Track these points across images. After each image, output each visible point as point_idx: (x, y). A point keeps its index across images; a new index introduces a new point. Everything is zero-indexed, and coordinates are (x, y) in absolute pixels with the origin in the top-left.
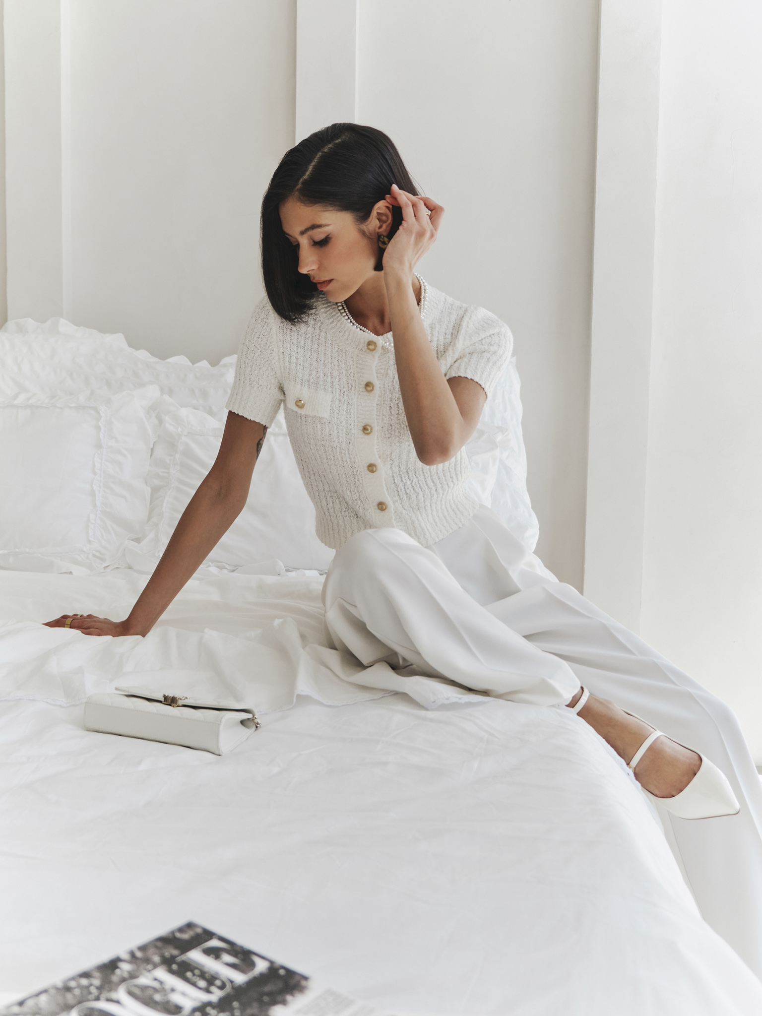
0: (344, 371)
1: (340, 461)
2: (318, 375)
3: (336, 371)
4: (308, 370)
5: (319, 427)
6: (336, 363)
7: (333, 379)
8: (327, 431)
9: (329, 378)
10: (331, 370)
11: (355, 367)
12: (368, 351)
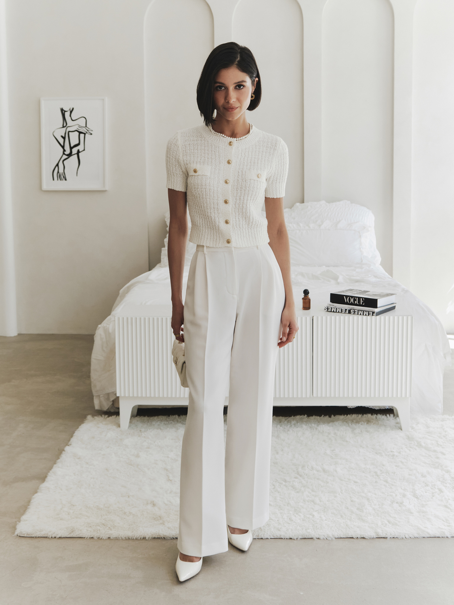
0: (217, 156)
1: (212, 197)
2: (204, 159)
4: (200, 158)
5: (204, 180)
7: (212, 160)
8: (208, 181)
9: (210, 159)
11: (223, 153)
12: (229, 146)
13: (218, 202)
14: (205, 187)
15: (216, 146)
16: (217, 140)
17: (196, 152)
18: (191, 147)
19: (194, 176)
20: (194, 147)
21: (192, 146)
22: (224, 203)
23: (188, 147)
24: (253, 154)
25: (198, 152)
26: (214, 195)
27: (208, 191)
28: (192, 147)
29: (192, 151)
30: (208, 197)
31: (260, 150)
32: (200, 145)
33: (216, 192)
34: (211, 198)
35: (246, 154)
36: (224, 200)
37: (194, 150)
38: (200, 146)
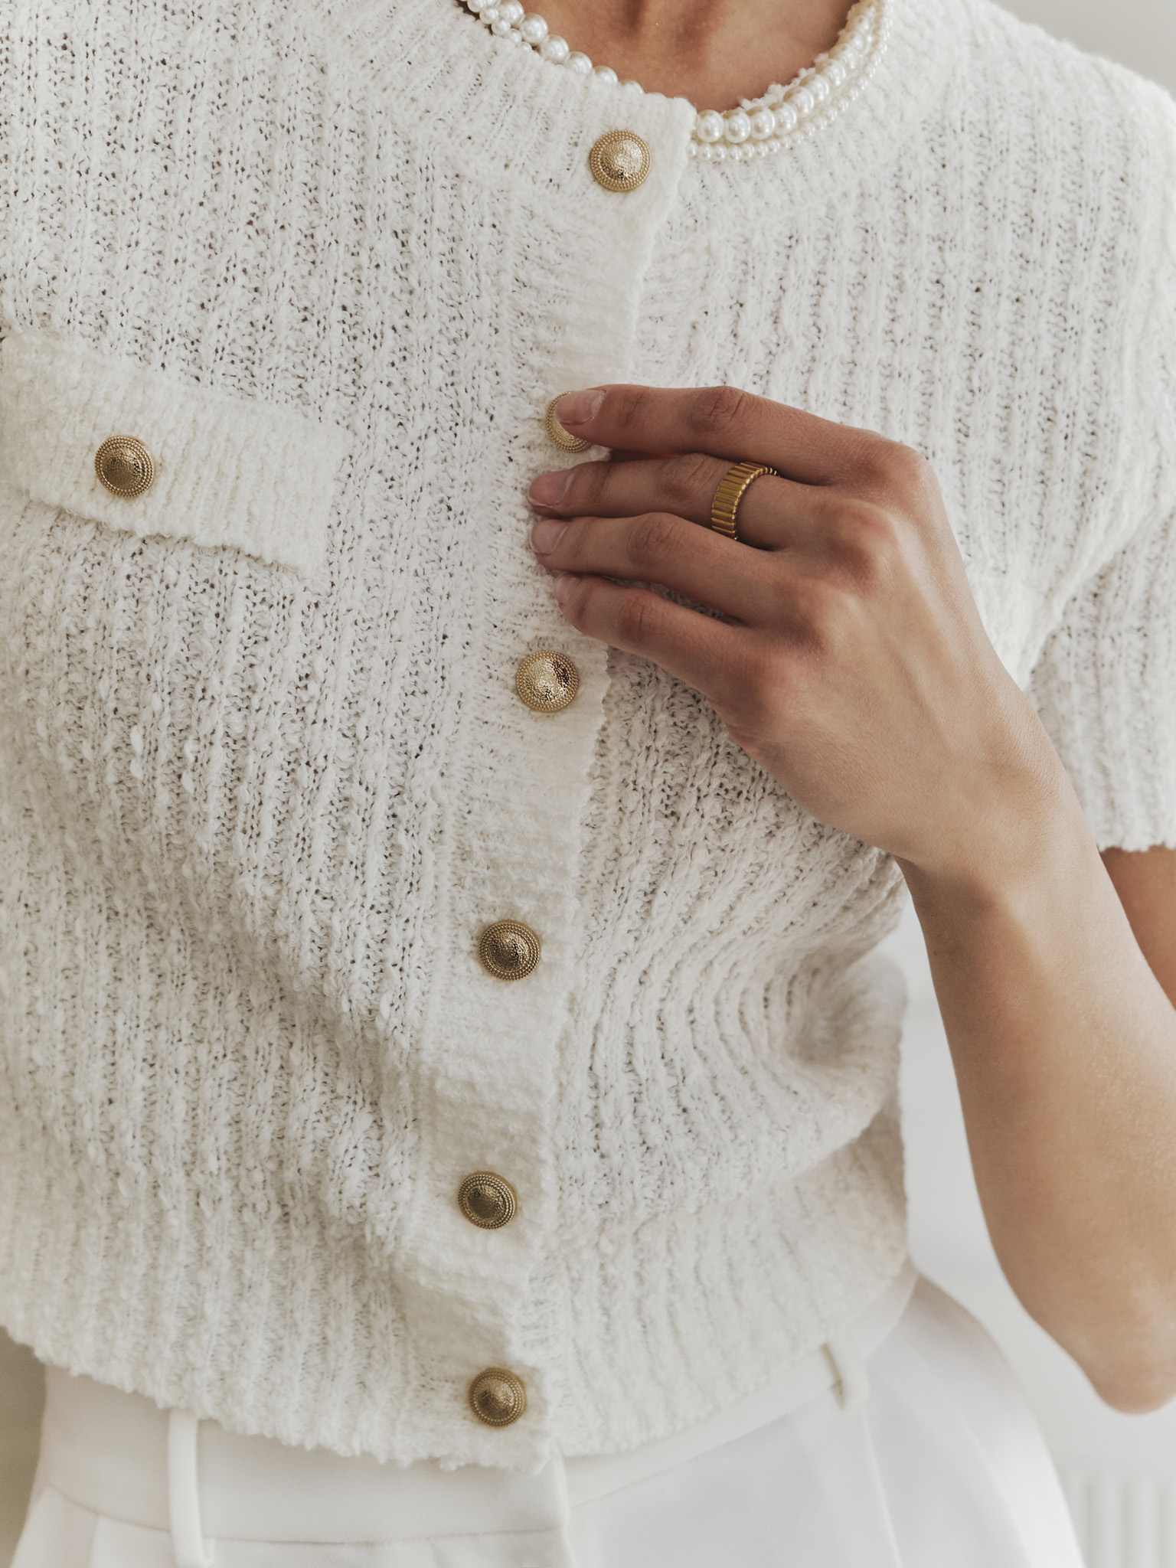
0: (434, 305)
1: (320, 859)
2: (258, 313)
3: (386, 301)
4: (193, 277)
6: (388, 247)
7: (363, 347)
8: (295, 648)
9: (335, 333)
10: (351, 288)
11: (506, 280)
12: (595, 192)
13: (396, 935)
14: (236, 719)
15: (419, 159)
16: (449, 69)
17: (144, 179)
18: (77, 93)
19: (89, 531)
20: (127, 105)
21: (98, 75)
22: (476, 968)
23: (42, 86)
24: (865, 322)
25: (173, 180)
26: (352, 851)
27: (273, 776)
28: (100, 90)
29: (97, 154)
30: (261, 854)
31: (952, 258)
32: (207, 95)
33: (381, 809)
34: (298, 881)
35: (787, 317)
36: (477, 920)
37: (114, 145)
38: (202, 109)
